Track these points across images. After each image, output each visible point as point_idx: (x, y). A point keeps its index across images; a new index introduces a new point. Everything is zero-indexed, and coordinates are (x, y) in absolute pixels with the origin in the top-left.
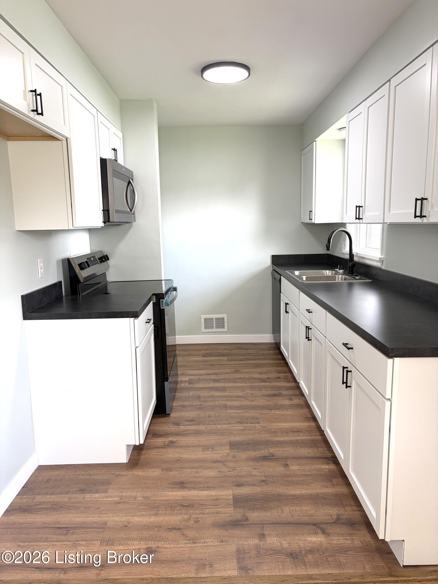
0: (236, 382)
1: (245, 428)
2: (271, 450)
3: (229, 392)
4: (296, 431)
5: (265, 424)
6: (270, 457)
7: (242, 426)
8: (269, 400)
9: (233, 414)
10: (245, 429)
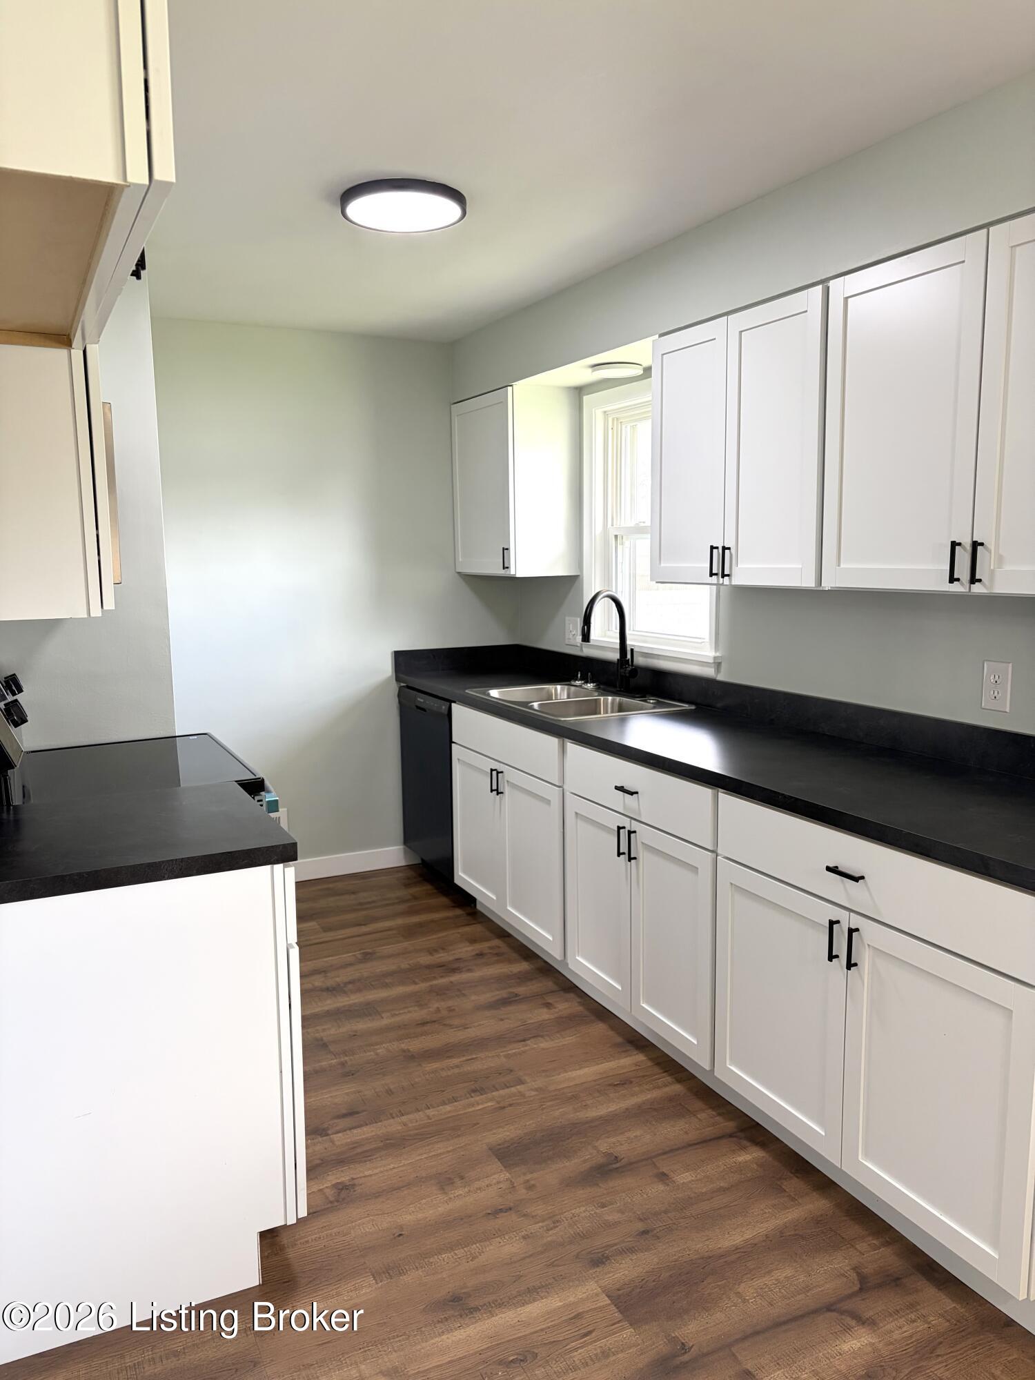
0: (387, 984)
1: (498, 1103)
2: (604, 1145)
3: (389, 1014)
4: (618, 1084)
5: (536, 1081)
6: (611, 1164)
7: (491, 1100)
8: (502, 1017)
9: (444, 1074)
10: (502, 1105)
